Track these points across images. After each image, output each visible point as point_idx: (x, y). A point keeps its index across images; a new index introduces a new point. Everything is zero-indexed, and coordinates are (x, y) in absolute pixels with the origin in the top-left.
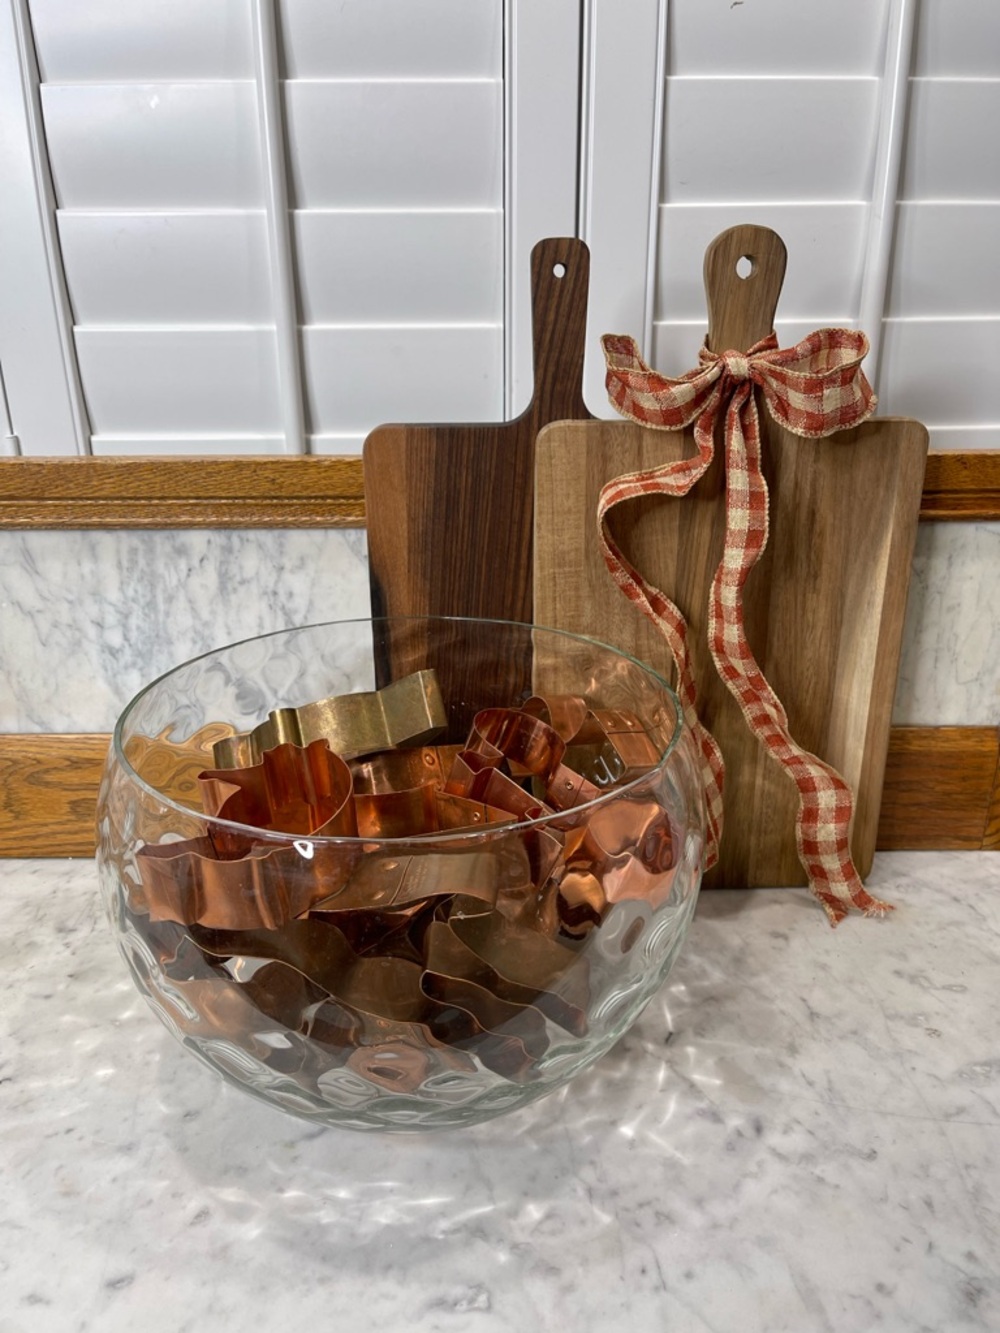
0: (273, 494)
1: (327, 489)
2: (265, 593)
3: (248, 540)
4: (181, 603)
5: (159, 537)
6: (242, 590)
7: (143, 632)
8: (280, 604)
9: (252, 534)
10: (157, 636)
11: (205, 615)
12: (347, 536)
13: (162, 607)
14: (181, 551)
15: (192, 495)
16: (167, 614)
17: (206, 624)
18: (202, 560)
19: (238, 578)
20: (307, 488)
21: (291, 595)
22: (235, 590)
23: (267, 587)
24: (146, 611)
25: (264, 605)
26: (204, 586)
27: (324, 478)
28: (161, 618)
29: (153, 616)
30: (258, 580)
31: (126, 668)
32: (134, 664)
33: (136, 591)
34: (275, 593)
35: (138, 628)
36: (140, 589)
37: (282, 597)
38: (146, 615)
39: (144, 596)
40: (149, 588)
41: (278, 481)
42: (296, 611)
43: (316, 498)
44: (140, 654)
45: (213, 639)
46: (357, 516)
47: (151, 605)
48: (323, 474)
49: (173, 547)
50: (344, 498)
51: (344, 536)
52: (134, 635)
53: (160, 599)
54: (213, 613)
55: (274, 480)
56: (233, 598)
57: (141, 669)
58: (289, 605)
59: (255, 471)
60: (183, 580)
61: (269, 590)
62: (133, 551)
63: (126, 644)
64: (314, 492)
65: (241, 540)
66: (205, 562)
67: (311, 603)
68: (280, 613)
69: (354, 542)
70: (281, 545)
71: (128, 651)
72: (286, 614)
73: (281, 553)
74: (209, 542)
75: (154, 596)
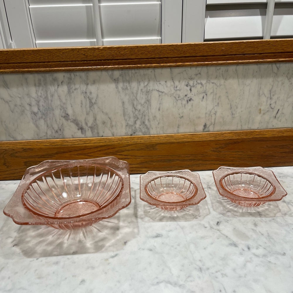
0: (84, 59)
1: (102, 57)
2: (83, 93)
3: (76, 75)
4: (56, 97)
5: (47, 75)
6: (75, 92)
7: (44, 107)
8: (88, 96)
9: (78, 74)
10: (49, 108)
11: (64, 101)
13: (50, 98)
14: (55, 80)
15: (58, 60)
16: (52, 101)
17: (64, 104)
18: (62, 83)
19: (74, 88)
20: (95, 57)
21: (91, 93)
22: (73, 92)
23: (83, 90)
24: (45, 100)
25: (82, 97)
26: (63, 91)
27: (101, 53)
28: (50, 102)
29: (47, 102)
30: (80, 88)
31: (39, 119)
32: (42, 117)
33: (41, 93)
34: (86, 93)
35: (43, 105)
36: (42, 93)
37: (88, 94)
38: (45, 101)
39: (44, 95)
40: (45, 92)
41: (86, 55)
42: (93, 98)
44: (43, 114)
45: (67, 108)
47: (46, 98)
48: (101, 52)
49: (52, 78)
50: (107, 60)
51: (108, 73)
52: (41, 108)
53: (49, 96)
54: (66, 100)
56: (72, 94)
57: (44, 119)
58: (90, 96)
59: (78, 52)
60: (56, 89)
61: (84, 92)
62: (40, 80)
63: (39, 111)
64: (97, 58)
65: (74, 75)
66: (63, 83)
67: (97, 96)
68: (88, 99)
69: (111, 75)
70: (87, 77)
71: (40, 113)
72: (89, 99)
73: (87, 79)
74: (64, 76)
75: (47, 95)
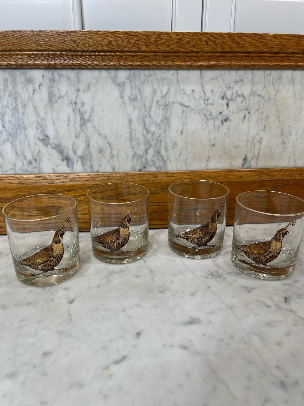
0: (74, 49)
1: (101, 46)
2: (71, 103)
3: (62, 75)
4: (30, 108)
5: (18, 73)
6: (60, 101)
7: (12, 123)
8: (78, 109)
9: (64, 72)
10: (19, 125)
11: (42, 115)
12: (110, 73)
13: (21, 110)
14: (29, 81)
15: (34, 49)
16: (24, 114)
17: (42, 119)
18: (40, 86)
19: (58, 95)
20: (92, 46)
21: (83, 104)
22: (56, 102)
23: (72, 100)
24: (13, 112)
25: (70, 110)
26: (41, 99)
27: (100, 40)
28: (21, 116)
29: (16, 115)
30: (67, 96)
31: (4, 142)
32: (8, 140)
33: (8, 102)
34: (76, 103)
35: (9, 121)
36: (10, 102)
37: (79, 106)
38: (13, 114)
39: (12, 104)
40: (14, 100)
41: (77, 42)
42: (85, 113)
43: (96, 51)
44: (11, 135)
45: (46, 127)
46: (115, 62)
47: (15, 109)
48: (99, 38)
49: (26, 78)
50: (109, 52)
51: (109, 74)
52: (7, 125)
53: (20, 105)
54: (46, 113)
55: (75, 41)
56: (55, 105)
57: (11, 143)
58: (82, 109)
59: (66, 36)
60: (31, 96)
61: (73, 102)
62: (6, 81)
63: (4, 129)
64: (95, 48)
65: (59, 75)
66: (41, 87)
67: (93, 108)
68: (78, 113)
69: (113, 77)
70: (78, 78)
71: (5, 133)
72: (81, 114)
73: (79, 82)
74: (43, 76)
75: (17, 105)
